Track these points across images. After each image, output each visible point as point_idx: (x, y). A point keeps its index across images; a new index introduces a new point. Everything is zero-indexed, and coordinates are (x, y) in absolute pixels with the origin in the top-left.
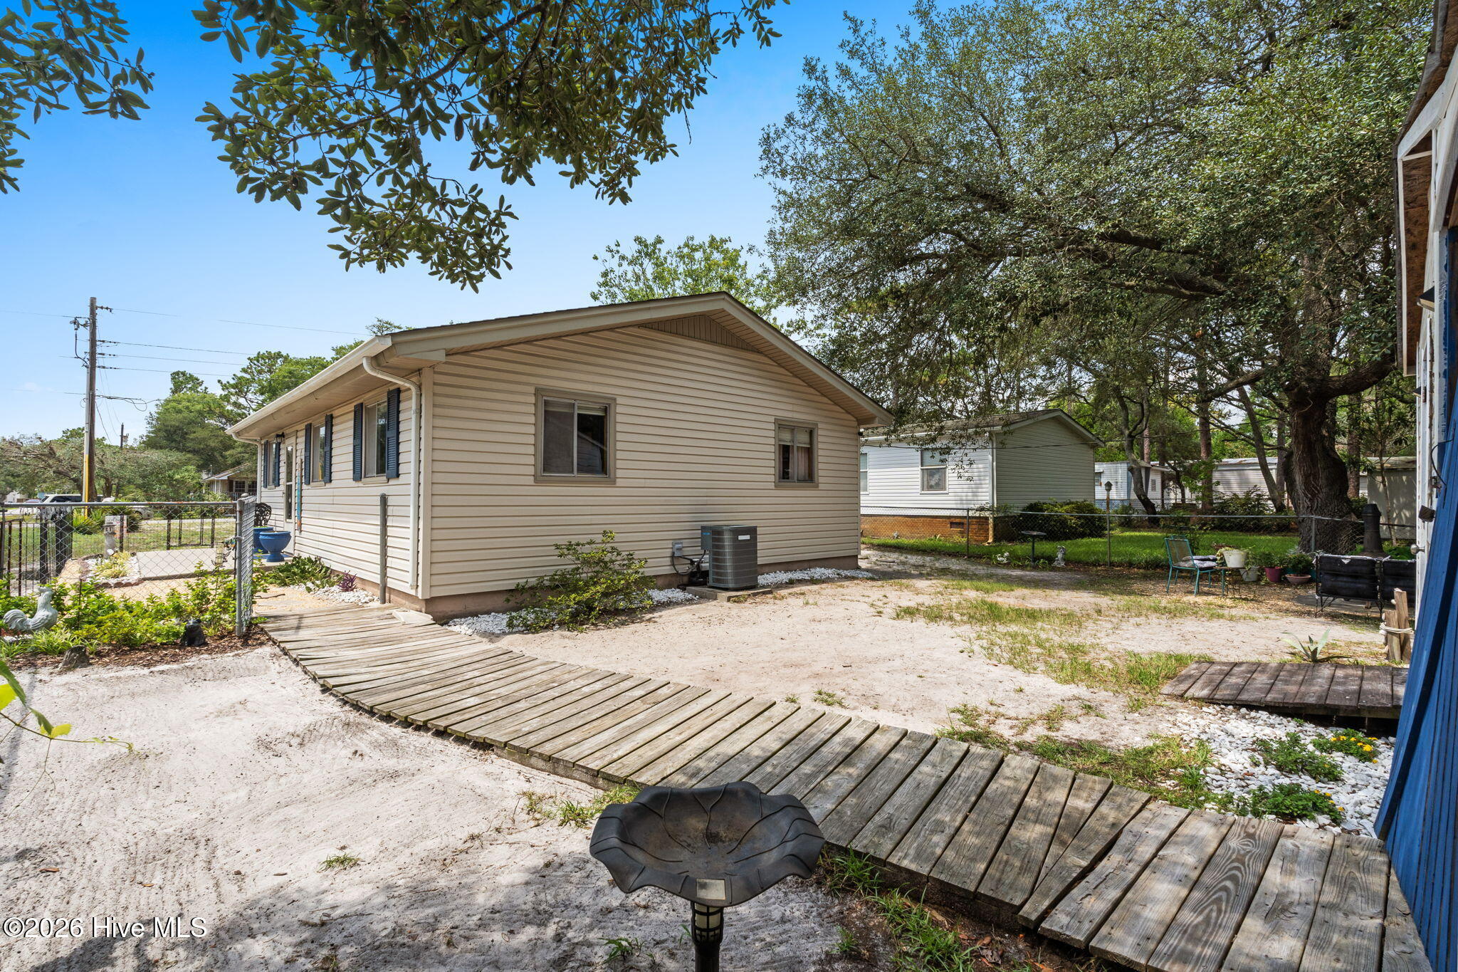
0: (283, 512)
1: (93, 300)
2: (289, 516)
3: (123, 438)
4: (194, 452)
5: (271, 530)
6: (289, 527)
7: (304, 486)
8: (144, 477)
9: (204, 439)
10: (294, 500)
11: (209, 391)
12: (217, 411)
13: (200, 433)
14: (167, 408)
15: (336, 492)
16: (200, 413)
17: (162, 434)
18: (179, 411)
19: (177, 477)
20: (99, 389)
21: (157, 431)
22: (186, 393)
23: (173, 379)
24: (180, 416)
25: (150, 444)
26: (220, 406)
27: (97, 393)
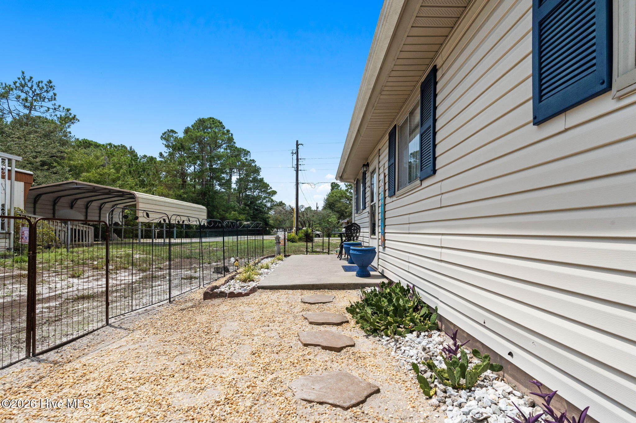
0: (368, 230)
1: (297, 142)
2: (373, 232)
3: (317, 208)
4: (337, 212)
5: (360, 245)
6: (374, 243)
7: (388, 200)
8: (319, 220)
9: (340, 207)
10: (378, 217)
11: (342, 189)
12: (344, 196)
13: (339, 205)
14: (330, 196)
15: (447, 185)
16: (339, 197)
17: (328, 206)
18: (333, 197)
19: (330, 220)
20: (300, 180)
21: (326, 205)
22: (335, 190)
23: (331, 185)
24: (333, 199)
25: (324, 208)
26: (345, 194)
27: (299, 182)
